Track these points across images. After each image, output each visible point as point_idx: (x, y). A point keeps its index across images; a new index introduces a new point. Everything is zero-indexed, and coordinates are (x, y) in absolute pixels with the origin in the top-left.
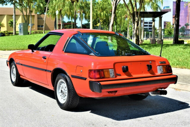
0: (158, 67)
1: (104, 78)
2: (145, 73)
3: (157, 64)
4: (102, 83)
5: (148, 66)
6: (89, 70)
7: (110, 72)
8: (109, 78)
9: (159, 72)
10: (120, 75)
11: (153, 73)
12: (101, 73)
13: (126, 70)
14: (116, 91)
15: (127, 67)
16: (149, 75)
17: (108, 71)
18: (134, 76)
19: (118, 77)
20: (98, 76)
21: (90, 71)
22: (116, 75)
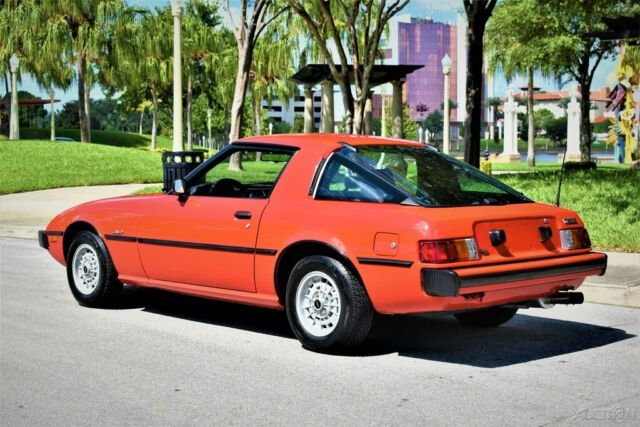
0: (562, 232)
1: (456, 259)
2: (537, 248)
3: (559, 226)
4: (460, 272)
5: (542, 230)
6: (420, 242)
7: (469, 246)
8: (466, 259)
9: (565, 246)
10: (487, 254)
11: (551, 247)
12: (448, 247)
13: (499, 241)
14: (481, 295)
15: (502, 233)
16: (545, 252)
17: (464, 245)
18: (518, 255)
19: (485, 259)
20: (444, 257)
21: (422, 243)
22: (481, 253)
